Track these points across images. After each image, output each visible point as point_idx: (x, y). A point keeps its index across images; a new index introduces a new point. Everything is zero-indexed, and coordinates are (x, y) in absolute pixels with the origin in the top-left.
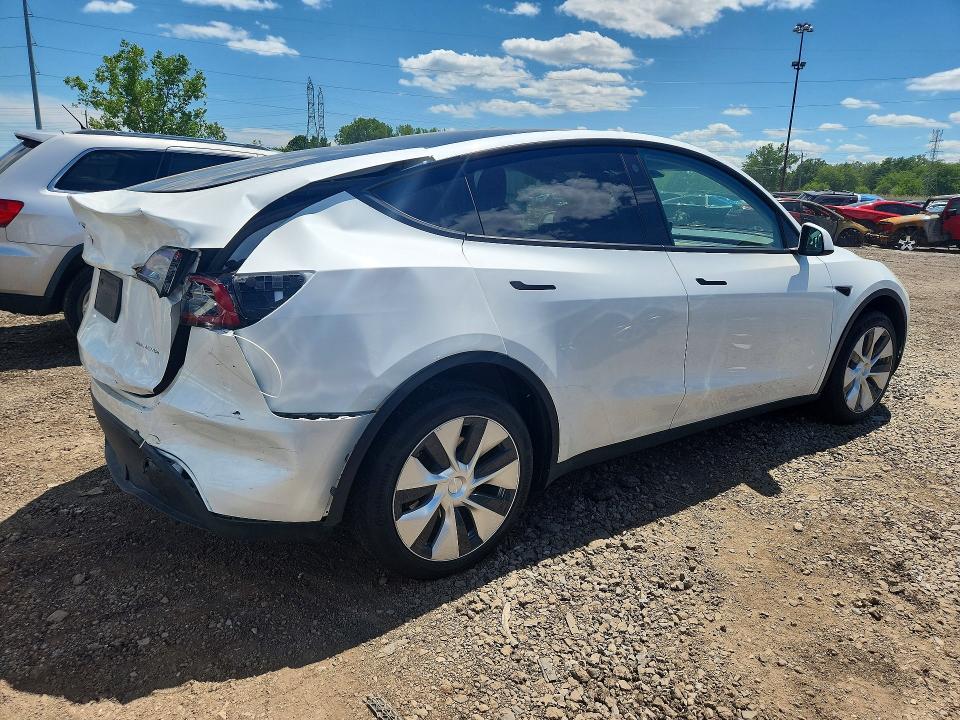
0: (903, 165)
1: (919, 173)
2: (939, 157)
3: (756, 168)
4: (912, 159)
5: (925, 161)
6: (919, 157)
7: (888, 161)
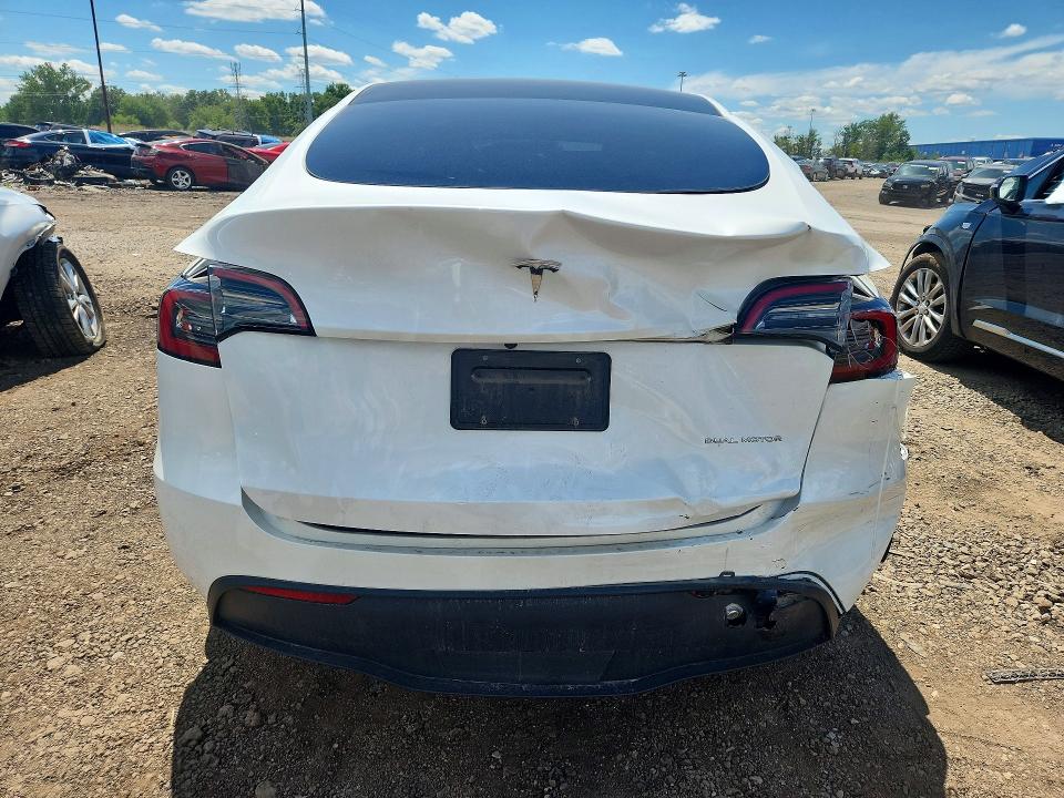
0: (209, 99)
1: (228, 110)
2: (243, 91)
3: (38, 94)
4: (214, 93)
5: (228, 96)
6: (221, 91)
7: (192, 94)
